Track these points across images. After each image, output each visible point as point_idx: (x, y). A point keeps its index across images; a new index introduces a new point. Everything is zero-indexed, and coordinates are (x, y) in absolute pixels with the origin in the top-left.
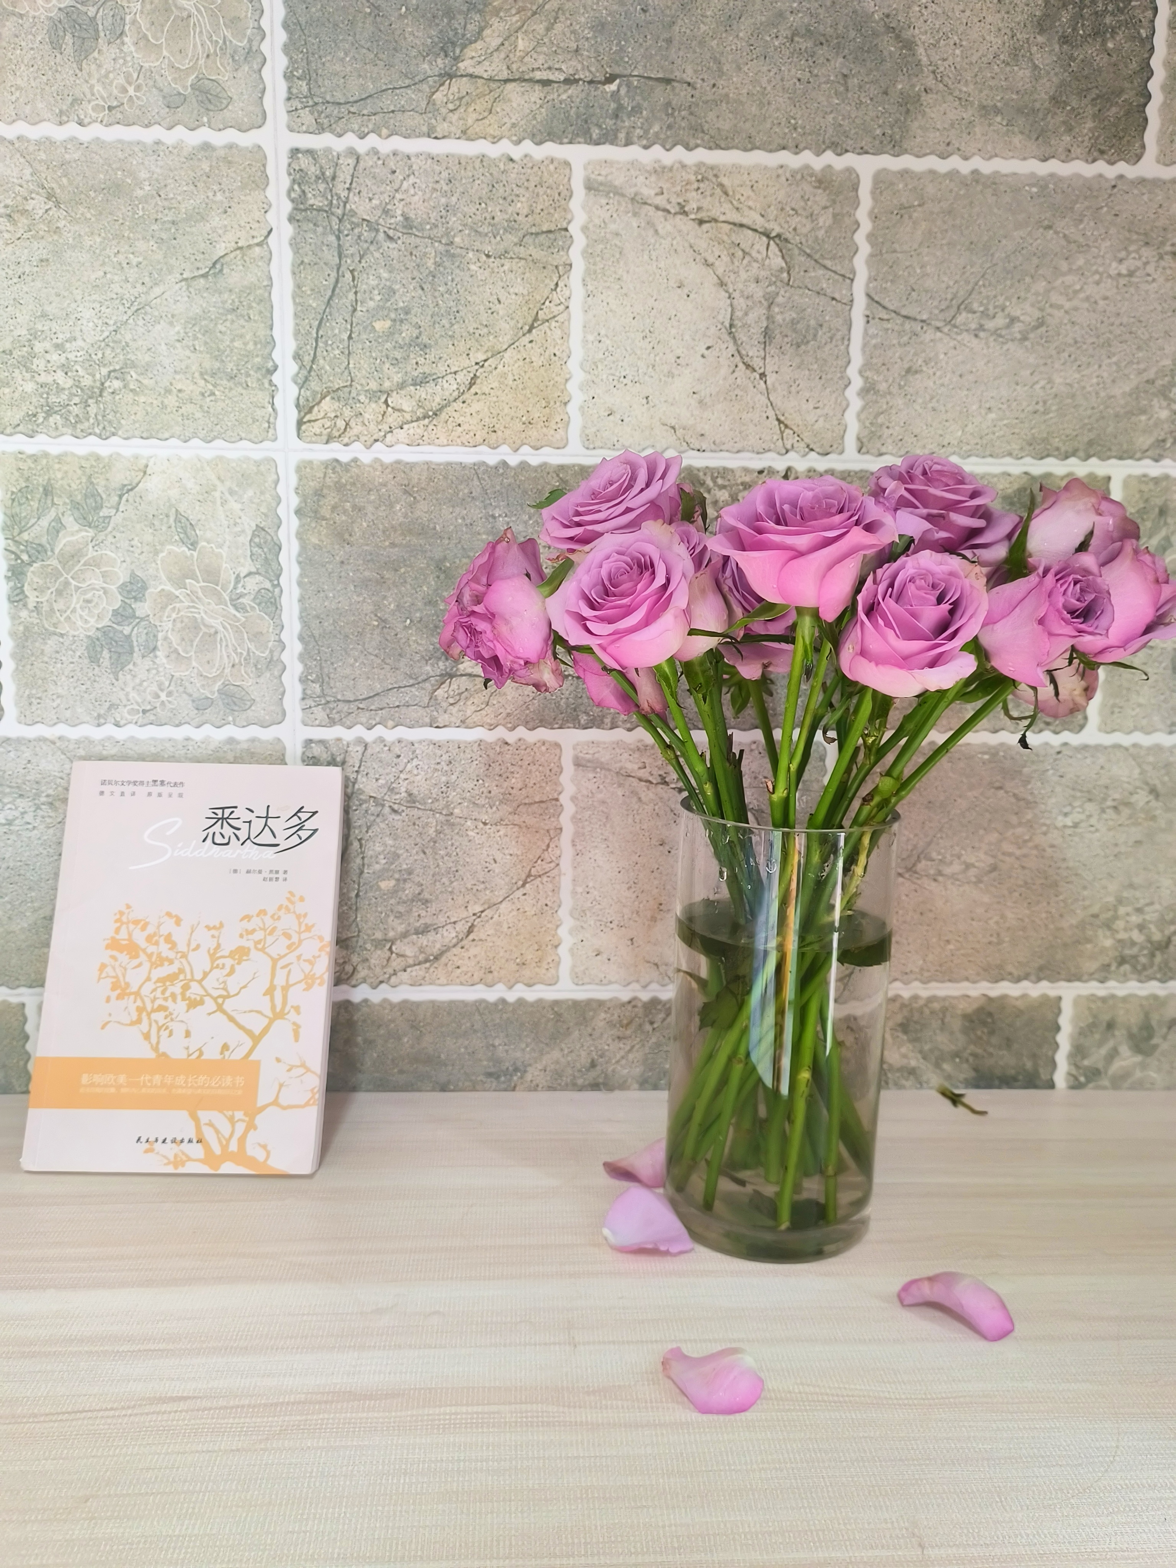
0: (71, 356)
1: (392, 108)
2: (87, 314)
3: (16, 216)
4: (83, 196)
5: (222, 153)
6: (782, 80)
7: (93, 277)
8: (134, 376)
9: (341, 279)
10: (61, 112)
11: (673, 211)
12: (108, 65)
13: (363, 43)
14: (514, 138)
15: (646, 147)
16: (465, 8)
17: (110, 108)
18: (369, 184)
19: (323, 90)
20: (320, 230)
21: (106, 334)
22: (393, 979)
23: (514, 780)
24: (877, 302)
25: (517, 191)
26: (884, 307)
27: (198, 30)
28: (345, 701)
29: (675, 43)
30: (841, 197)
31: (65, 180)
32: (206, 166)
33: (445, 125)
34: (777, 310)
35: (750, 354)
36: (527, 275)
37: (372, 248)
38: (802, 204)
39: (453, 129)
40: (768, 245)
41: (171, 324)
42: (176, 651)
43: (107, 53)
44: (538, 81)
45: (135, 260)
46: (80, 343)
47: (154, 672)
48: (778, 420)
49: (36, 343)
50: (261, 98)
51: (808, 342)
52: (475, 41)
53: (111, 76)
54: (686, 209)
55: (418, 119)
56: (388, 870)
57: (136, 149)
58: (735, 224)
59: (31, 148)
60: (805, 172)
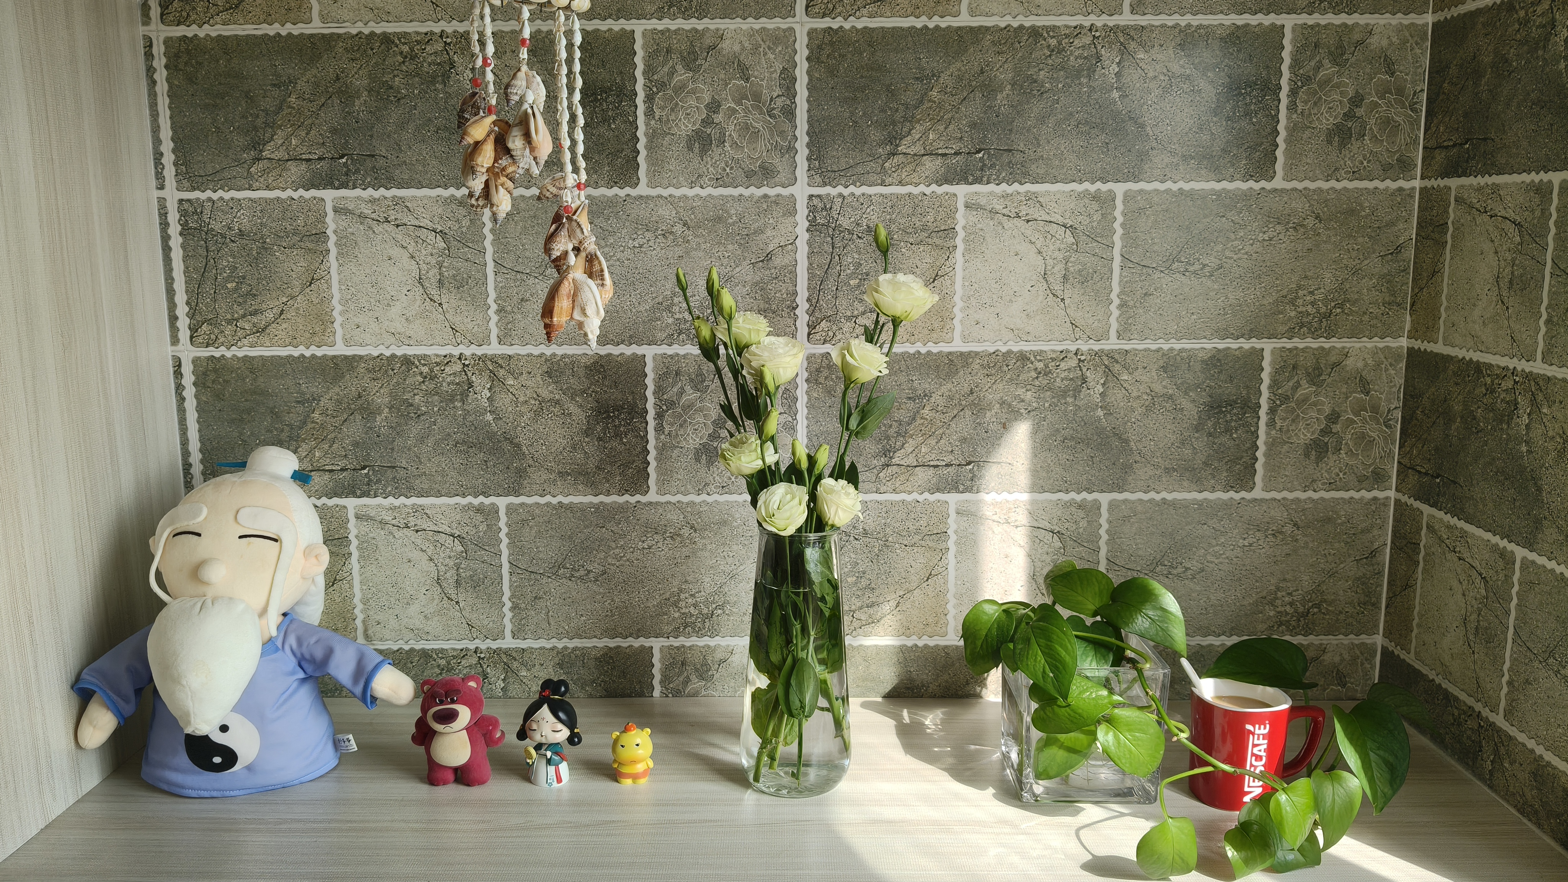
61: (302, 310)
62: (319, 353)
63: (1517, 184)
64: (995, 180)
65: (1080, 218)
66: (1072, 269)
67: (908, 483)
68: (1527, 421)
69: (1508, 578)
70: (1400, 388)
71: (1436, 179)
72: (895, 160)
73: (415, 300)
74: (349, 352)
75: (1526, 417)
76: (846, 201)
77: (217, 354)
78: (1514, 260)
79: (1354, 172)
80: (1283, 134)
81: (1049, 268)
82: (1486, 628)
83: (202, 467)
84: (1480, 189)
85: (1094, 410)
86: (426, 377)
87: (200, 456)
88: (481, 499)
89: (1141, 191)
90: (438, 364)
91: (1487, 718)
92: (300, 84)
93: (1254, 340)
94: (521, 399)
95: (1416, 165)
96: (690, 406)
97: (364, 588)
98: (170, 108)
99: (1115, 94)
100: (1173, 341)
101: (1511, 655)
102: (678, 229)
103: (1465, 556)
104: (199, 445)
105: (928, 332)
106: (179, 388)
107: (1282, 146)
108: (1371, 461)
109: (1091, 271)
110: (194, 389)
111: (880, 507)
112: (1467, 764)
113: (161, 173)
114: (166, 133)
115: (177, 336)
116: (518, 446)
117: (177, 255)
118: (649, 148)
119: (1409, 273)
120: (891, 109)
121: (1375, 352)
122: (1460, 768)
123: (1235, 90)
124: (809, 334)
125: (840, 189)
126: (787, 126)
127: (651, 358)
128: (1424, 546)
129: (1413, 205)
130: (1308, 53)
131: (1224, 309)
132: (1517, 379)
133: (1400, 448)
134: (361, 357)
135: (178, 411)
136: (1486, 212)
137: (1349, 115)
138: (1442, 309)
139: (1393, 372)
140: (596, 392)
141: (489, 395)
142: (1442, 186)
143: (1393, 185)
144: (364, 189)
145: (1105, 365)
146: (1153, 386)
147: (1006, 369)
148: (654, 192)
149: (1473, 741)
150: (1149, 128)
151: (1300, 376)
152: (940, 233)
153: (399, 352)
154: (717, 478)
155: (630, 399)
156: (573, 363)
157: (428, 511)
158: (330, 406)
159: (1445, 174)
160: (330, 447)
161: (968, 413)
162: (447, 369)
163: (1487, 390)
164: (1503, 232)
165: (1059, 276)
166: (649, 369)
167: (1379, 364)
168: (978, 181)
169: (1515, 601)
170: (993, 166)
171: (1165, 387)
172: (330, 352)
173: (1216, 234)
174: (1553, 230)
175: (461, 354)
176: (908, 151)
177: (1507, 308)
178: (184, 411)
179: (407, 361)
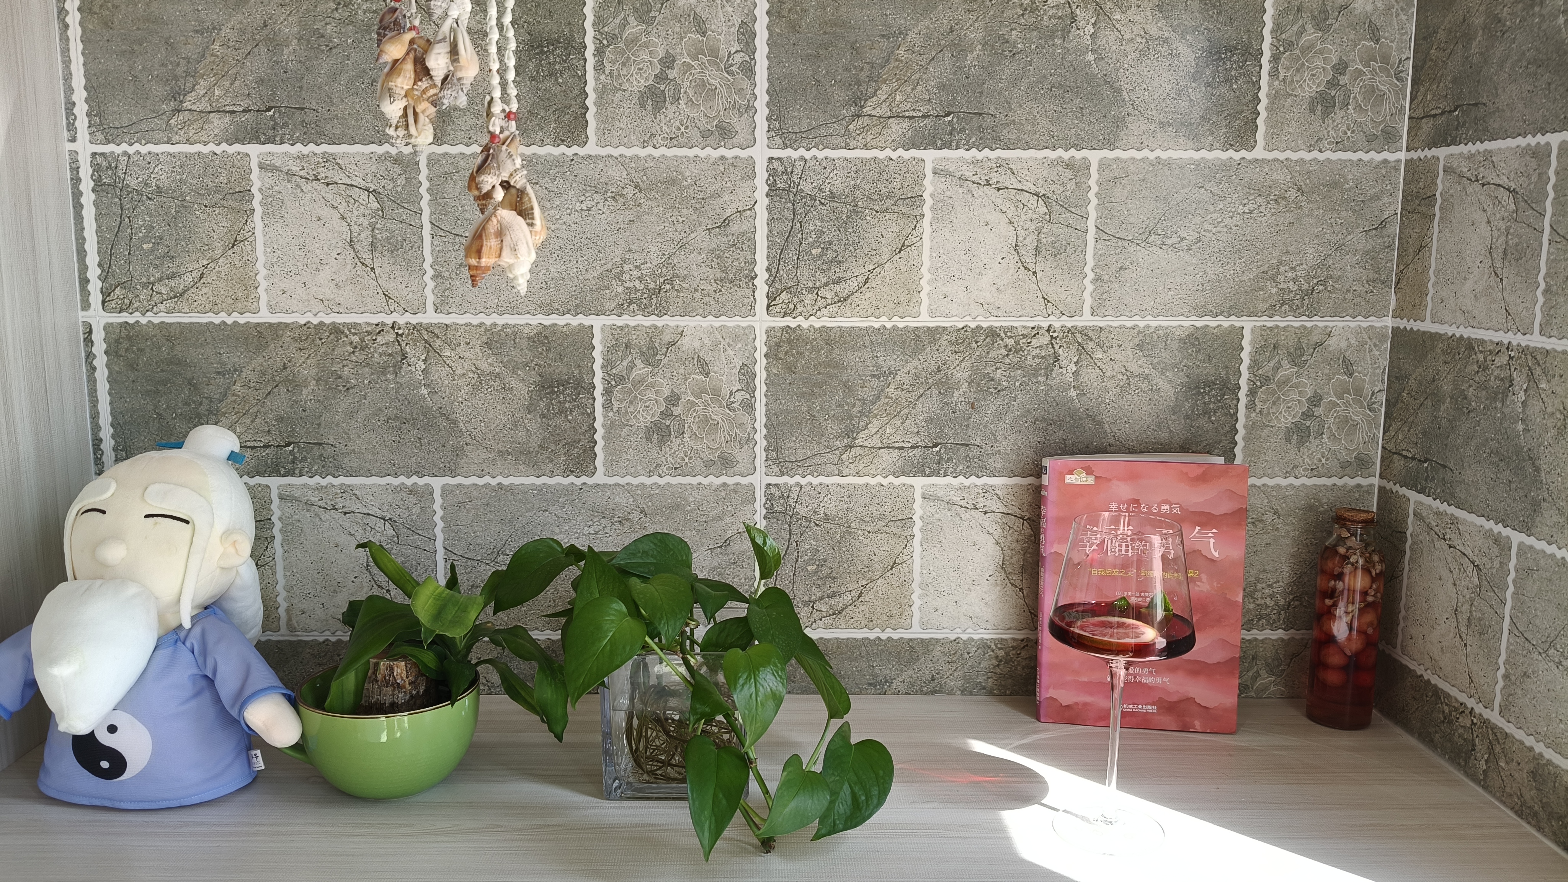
61: (223, 273)
62: (242, 320)
63: (1511, 148)
64: (964, 145)
65: (1053, 187)
66: (1044, 241)
67: (872, 466)
68: (1524, 398)
69: (1503, 565)
70: (1385, 369)
71: (1423, 150)
72: (860, 123)
73: (345, 265)
74: (274, 319)
75: (1522, 393)
76: (808, 164)
77: (131, 321)
78: (1508, 229)
79: (1337, 143)
80: (1264, 102)
81: (1021, 239)
82: (1480, 619)
83: (113, 442)
84: (1471, 157)
85: (1066, 390)
86: (356, 347)
87: (112, 430)
88: (415, 479)
89: (1116, 159)
90: (369, 333)
91: (1480, 715)
92: (225, 31)
93: (1233, 318)
94: (458, 372)
95: (1402, 136)
96: (641, 381)
97: (288, 574)
98: (83, 54)
99: (1090, 57)
100: (1150, 318)
101: (1507, 648)
102: (630, 191)
103: (1455, 543)
104: (110, 419)
105: (893, 306)
106: (90, 356)
107: (1263, 114)
108: (1354, 446)
109: (1064, 242)
110: (105, 358)
111: (843, 491)
112: (1459, 764)
113: (73, 124)
114: (79, 81)
115: (88, 300)
116: (455, 422)
117: (89, 213)
118: (598, 104)
119: (1394, 250)
120: (855, 68)
121: (1359, 331)
122: (1451, 769)
123: (1215, 54)
124: (768, 306)
125: (802, 152)
126: (745, 84)
127: (599, 330)
128: (1411, 535)
129: (1399, 178)
130: (1291, 17)
131: (1203, 285)
132: (1513, 354)
133: (1384, 433)
134: (287, 325)
135: (88, 381)
136: (1477, 181)
137: (1332, 84)
138: (1430, 285)
139: (1377, 353)
140: (540, 366)
141: (423, 367)
142: (1429, 156)
143: (1379, 157)
144: (292, 145)
145: (1078, 342)
146: (1128, 365)
147: (974, 345)
148: (604, 152)
149: (1465, 740)
150: (1125, 93)
151: (1282, 356)
152: (907, 201)
153: (328, 320)
154: (670, 459)
155: (576, 372)
156: (515, 334)
157: (357, 492)
158: (253, 377)
159: (1434, 143)
160: (252, 422)
161: (935, 391)
162: (379, 339)
163: (1480, 367)
164: (1496, 200)
165: (1031, 248)
166: (596, 342)
167: (1362, 344)
168: (947, 146)
169: (1511, 589)
170: (963, 130)
171: (1141, 367)
172: (254, 319)
173: (1194, 205)
174: (1551, 195)
175: (394, 322)
176: (874, 113)
177: (1501, 279)
178: (95, 381)
179: (336, 330)
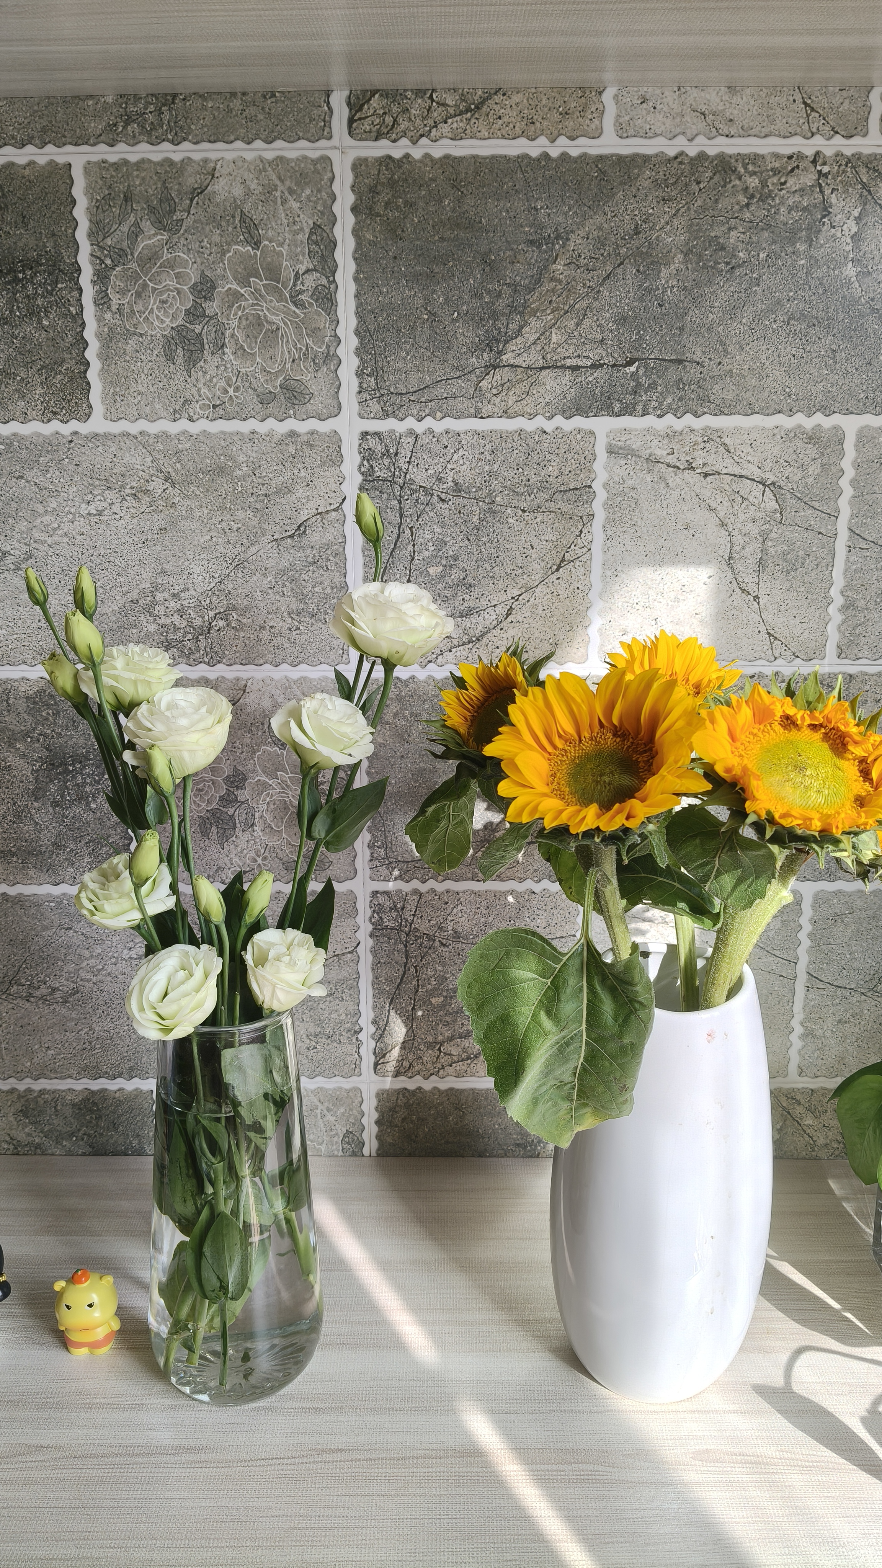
0: (185, 603)
1: (445, 395)
2: (197, 570)
3: (139, 495)
4: (193, 477)
5: (305, 438)
6: (779, 356)
7: (202, 541)
8: (235, 616)
9: (402, 534)
10: (175, 411)
11: (682, 467)
12: (212, 372)
13: (421, 343)
14: (548, 415)
15: (660, 416)
16: (507, 311)
17: (214, 407)
18: (426, 457)
19: (387, 383)
20: (385, 495)
21: (213, 585)
22: (442, 1071)
23: (539, 921)
24: (858, 535)
25: (548, 457)
26: (864, 539)
27: (285, 340)
28: (403, 862)
29: (687, 330)
30: (829, 450)
31: (178, 465)
32: (292, 449)
33: (490, 406)
34: (770, 544)
35: (746, 581)
36: (557, 525)
37: (427, 509)
38: (795, 456)
39: (496, 410)
40: (764, 491)
41: (265, 575)
42: (270, 826)
43: (211, 362)
44: (569, 367)
45: (235, 527)
46: (192, 592)
47: (252, 842)
48: (768, 633)
49: (158, 593)
50: (337, 393)
51: (797, 569)
52: (516, 337)
53: (215, 380)
54: (693, 465)
55: (467, 403)
56: (437, 989)
57: (235, 438)
58: (736, 476)
59: (151, 441)
60: (798, 432)
